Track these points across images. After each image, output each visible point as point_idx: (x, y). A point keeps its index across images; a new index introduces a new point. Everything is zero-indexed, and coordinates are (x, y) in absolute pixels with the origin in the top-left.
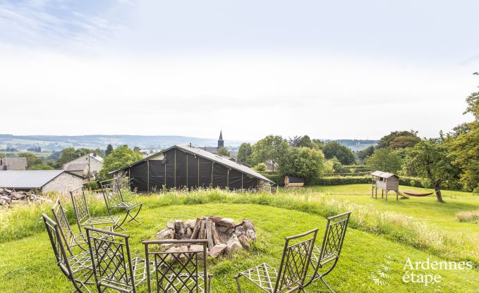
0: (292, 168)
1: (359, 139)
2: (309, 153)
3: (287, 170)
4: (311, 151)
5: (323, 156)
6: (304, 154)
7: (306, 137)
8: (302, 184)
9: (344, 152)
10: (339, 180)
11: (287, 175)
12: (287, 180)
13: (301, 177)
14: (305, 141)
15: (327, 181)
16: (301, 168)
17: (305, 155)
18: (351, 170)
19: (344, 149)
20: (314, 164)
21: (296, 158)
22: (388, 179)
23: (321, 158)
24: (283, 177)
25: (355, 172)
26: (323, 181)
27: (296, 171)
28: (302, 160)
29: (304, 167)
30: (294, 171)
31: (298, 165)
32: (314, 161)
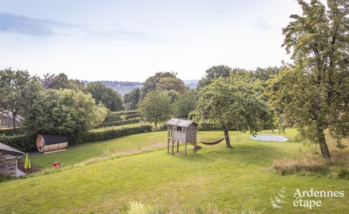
0: (49, 121)
1: (119, 81)
2: (74, 98)
3: (40, 125)
4: (78, 95)
5: (93, 101)
6: (67, 99)
7: (62, 75)
8: (65, 144)
9: (110, 95)
10: (113, 132)
11: (40, 132)
12: (41, 142)
13: (63, 134)
14: (60, 81)
15: (98, 135)
16: (63, 121)
17: (68, 101)
18: (122, 117)
19: (110, 92)
20: (82, 114)
21: (54, 105)
22: (188, 128)
23: (91, 104)
24: (34, 138)
25: (127, 118)
26: (93, 135)
27: (55, 125)
28: (65, 108)
29: (69, 118)
30: (52, 125)
31: (59, 117)
32: (83, 110)
